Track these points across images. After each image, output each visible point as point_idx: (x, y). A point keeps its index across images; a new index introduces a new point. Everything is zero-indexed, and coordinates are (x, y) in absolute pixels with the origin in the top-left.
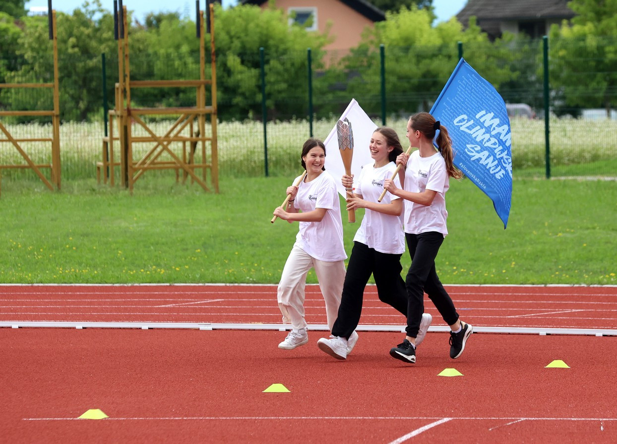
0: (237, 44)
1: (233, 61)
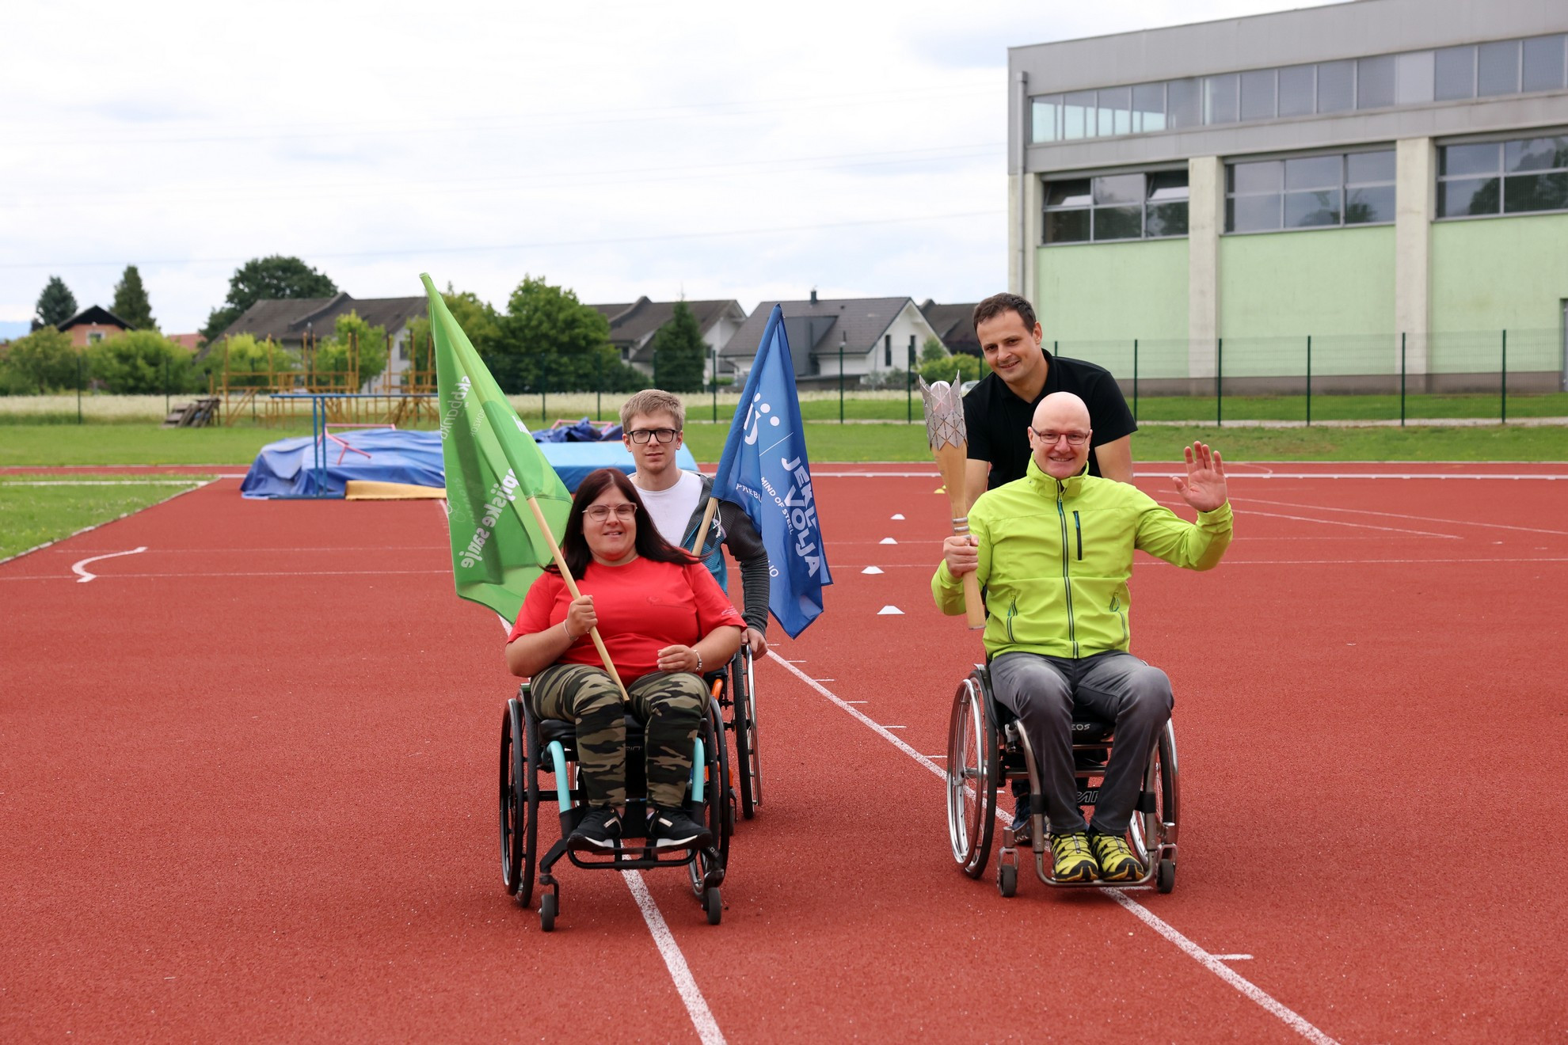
0: (141, 353)
1: (140, 362)
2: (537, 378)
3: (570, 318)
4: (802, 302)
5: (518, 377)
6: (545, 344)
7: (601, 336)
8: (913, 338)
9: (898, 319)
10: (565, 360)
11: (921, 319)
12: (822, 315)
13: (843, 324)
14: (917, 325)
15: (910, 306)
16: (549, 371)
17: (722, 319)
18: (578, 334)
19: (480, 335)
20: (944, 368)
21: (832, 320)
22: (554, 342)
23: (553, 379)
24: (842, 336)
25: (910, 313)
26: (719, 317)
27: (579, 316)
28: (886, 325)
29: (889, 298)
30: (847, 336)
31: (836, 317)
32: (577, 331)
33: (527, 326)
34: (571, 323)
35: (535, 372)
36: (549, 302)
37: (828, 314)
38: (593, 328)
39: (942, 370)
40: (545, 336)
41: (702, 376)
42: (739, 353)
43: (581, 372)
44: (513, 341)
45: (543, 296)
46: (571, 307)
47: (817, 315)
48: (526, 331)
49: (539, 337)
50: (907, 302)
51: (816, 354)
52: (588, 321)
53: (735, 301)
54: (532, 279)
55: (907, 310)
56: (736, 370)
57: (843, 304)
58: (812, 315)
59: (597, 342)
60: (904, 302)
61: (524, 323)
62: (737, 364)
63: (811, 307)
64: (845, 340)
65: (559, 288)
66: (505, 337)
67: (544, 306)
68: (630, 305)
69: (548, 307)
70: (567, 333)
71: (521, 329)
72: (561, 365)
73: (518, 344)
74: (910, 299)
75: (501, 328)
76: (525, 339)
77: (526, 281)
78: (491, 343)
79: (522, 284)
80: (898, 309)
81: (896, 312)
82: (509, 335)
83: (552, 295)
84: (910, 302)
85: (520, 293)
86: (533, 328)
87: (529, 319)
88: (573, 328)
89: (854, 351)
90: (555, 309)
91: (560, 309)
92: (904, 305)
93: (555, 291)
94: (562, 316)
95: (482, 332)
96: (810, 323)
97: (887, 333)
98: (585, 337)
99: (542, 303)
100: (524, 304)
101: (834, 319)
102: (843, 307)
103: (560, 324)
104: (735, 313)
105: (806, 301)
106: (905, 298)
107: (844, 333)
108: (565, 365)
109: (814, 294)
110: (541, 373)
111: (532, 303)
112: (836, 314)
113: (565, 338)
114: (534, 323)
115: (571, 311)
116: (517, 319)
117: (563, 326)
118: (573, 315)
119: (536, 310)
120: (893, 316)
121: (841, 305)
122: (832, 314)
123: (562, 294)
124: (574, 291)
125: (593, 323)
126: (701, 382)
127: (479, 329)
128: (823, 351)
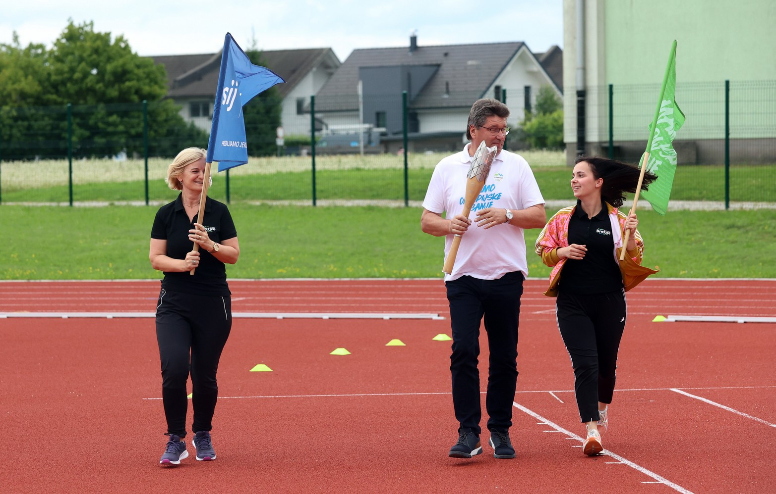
2: (83, 139)
3: (120, 70)
4: (400, 48)
5: (59, 137)
6: (91, 100)
7: (156, 89)
8: (527, 89)
9: (509, 68)
10: (114, 118)
11: (536, 67)
12: (423, 63)
13: (446, 73)
14: (532, 74)
15: (524, 52)
16: (95, 131)
17: (314, 69)
18: (130, 88)
19: (15, 90)
20: (555, 124)
21: (433, 69)
22: (102, 98)
23: (100, 141)
24: (444, 87)
25: (524, 60)
26: (312, 68)
27: (130, 66)
28: (495, 74)
29: (499, 44)
30: (451, 86)
31: (439, 66)
32: (128, 84)
33: (70, 79)
34: (121, 76)
35: (79, 131)
36: (96, 51)
37: (429, 63)
38: (147, 81)
39: (554, 127)
40: (91, 90)
41: (276, 136)
42: (327, 109)
43: (133, 131)
44: (54, 97)
45: (88, 44)
46: (121, 56)
47: (416, 63)
48: (69, 85)
49: (82, 93)
50: (520, 47)
51: (414, 109)
52: (140, 72)
53: (330, 50)
54: (76, 24)
55: (520, 57)
56: (324, 127)
57: (447, 51)
58: (411, 64)
59: (152, 97)
60: (515, 48)
61: (66, 75)
62: (325, 121)
63: (410, 54)
64: (448, 92)
65: (108, 35)
66: (46, 91)
67: (90, 56)
68: (212, 55)
69: (95, 56)
70: (116, 86)
71: (63, 83)
72: (109, 124)
73: (59, 100)
74: (523, 44)
75: (40, 82)
76: (68, 95)
77: (71, 27)
78: (30, 100)
79: (66, 31)
80: (510, 56)
81: (507, 59)
82: (50, 88)
83: (99, 43)
84: (524, 48)
85: (64, 41)
86: (76, 82)
87: (72, 70)
88: (124, 82)
89: (457, 104)
90: (103, 58)
91: (109, 59)
92: (517, 51)
93: (105, 38)
94: (109, 67)
95: (17, 86)
96: (408, 73)
97: (497, 83)
98: (138, 92)
99: (88, 52)
100: (67, 54)
101: (435, 68)
102: (446, 54)
103: (108, 77)
104: (330, 63)
105: (405, 48)
106: (518, 43)
107: (447, 84)
108: (114, 124)
109: (414, 39)
110: (87, 133)
111: (77, 53)
112: (439, 62)
113: (113, 92)
114: (77, 75)
115: (120, 62)
116: (59, 72)
117: (112, 79)
118: (124, 65)
119: (81, 59)
120: (504, 63)
121: (445, 51)
122: (434, 63)
123: (112, 42)
124: (125, 38)
125: (148, 75)
126: (274, 143)
127: (14, 83)
128: (422, 106)
